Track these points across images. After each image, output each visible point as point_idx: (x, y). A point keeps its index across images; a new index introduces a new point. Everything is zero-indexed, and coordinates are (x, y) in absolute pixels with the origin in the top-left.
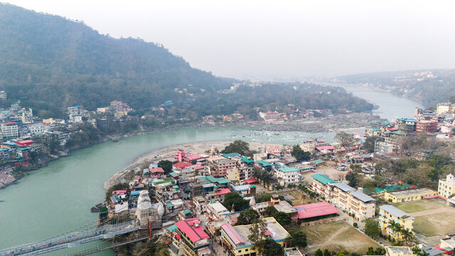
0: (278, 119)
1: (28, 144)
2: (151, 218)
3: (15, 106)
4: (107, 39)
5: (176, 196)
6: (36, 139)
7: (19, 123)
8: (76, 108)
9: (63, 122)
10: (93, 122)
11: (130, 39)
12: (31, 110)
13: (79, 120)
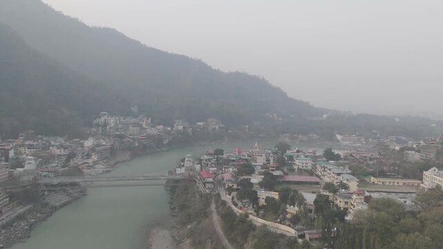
0: (355, 142)
1: (143, 139)
2: (191, 173)
3: (141, 117)
4: (218, 72)
5: (213, 165)
6: (149, 137)
7: (141, 126)
8: (181, 121)
9: (169, 129)
10: (190, 131)
11: (237, 72)
12: (150, 119)
13: (180, 128)
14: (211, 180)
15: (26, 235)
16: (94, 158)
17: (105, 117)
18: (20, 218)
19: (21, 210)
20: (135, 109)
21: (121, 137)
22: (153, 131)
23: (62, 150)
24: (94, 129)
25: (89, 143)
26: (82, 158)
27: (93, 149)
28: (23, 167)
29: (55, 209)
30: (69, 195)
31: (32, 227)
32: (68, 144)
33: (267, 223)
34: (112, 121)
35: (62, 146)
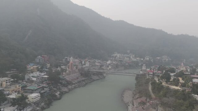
1: (130, 62)
3: (130, 54)
6: (133, 62)
7: (130, 58)
8: (148, 56)
10: (152, 60)
12: (134, 55)
13: (148, 59)
14: (152, 73)
15: (84, 86)
16: (110, 67)
17: (116, 54)
18: (83, 81)
19: (84, 79)
20: (128, 51)
21: (121, 61)
22: (135, 60)
23: (99, 64)
24: (111, 58)
25: (109, 62)
26: (106, 67)
27: (110, 64)
28: (85, 65)
29: (94, 80)
30: (99, 77)
31: (86, 84)
32: (101, 62)
33: (169, 85)
34: (118, 55)
35: (99, 62)
